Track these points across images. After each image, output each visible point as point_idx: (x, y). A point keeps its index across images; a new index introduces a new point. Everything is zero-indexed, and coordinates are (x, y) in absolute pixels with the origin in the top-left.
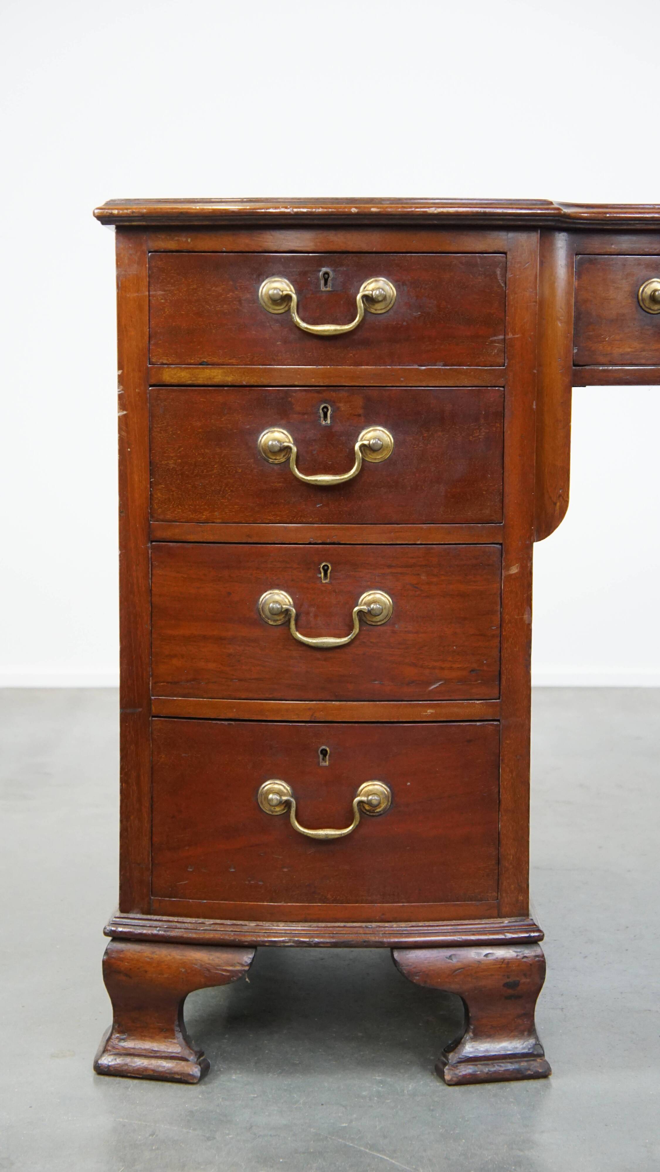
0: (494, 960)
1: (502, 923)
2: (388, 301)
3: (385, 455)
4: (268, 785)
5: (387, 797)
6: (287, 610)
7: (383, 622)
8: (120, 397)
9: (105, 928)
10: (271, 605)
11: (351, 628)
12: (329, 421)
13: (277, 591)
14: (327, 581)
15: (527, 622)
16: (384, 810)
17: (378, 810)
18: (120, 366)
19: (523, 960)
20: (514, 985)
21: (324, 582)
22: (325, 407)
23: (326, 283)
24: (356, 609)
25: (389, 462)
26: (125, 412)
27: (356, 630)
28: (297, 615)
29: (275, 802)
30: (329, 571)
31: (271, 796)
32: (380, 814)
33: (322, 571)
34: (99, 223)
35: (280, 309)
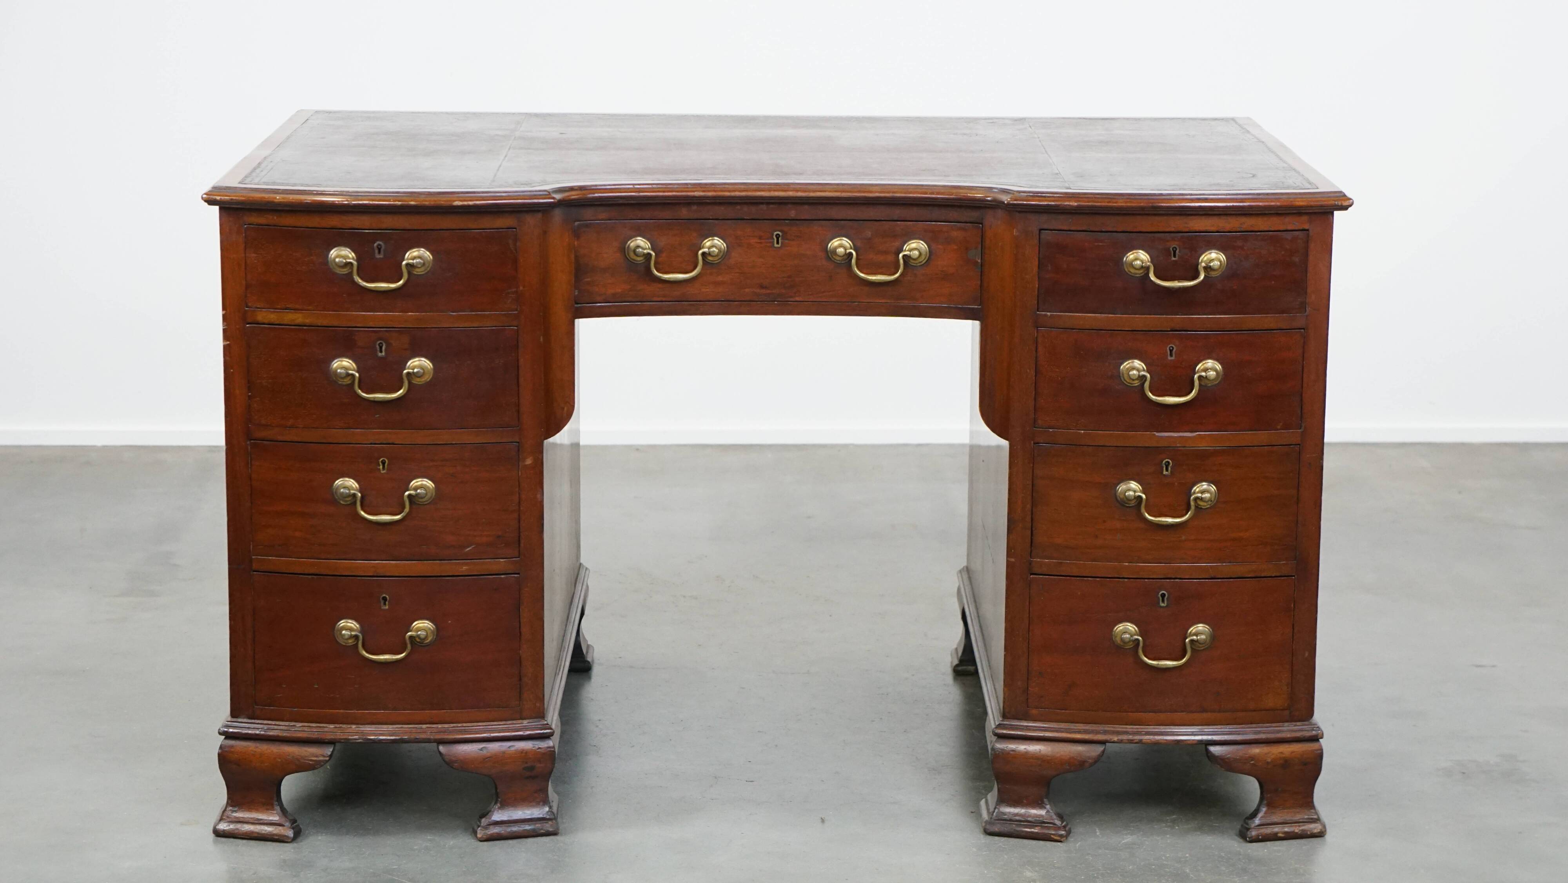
0: (516, 750)
1: (522, 723)
2: (427, 265)
3: (427, 378)
4: (342, 623)
5: (433, 632)
6: (354, 495)
7: (428, 502)
8: (224, 331)
9: (219, 730)
10: (342, 490)
11: (403, 508)
12: (383, 354)
13: (347, 479)
14: (384, 472)
15: (539, 500)
16: (431, 641)
17: (426, 642)
18: (224, 308)
19: (538, 750)
20: (532, 768)
21: (382, 472)
22: (381, 343)
23: (379, 252)
24: (407, 493)
25: (429, 384)
26: (228, 343)
27: (407, 510)
28: (362, 497)
29: (346, 637)
30: (386, 464)
31: (344, 632)
32: (428, 645)
33: (381, 464)
34: (206, 204)
35: (345, 271)
